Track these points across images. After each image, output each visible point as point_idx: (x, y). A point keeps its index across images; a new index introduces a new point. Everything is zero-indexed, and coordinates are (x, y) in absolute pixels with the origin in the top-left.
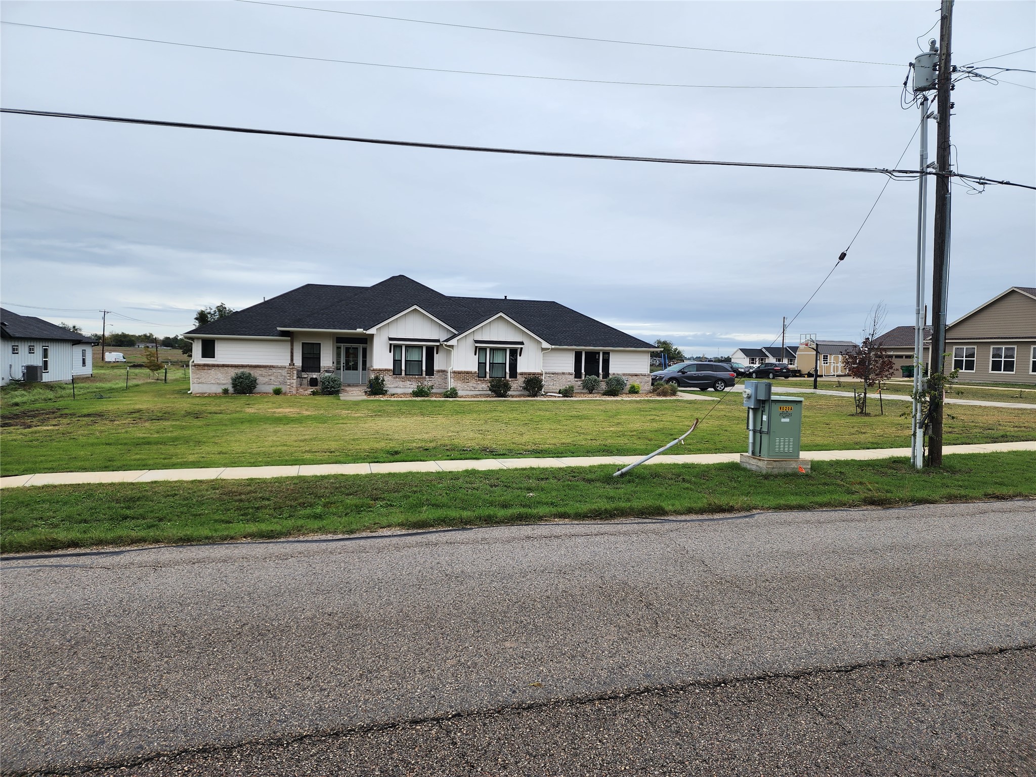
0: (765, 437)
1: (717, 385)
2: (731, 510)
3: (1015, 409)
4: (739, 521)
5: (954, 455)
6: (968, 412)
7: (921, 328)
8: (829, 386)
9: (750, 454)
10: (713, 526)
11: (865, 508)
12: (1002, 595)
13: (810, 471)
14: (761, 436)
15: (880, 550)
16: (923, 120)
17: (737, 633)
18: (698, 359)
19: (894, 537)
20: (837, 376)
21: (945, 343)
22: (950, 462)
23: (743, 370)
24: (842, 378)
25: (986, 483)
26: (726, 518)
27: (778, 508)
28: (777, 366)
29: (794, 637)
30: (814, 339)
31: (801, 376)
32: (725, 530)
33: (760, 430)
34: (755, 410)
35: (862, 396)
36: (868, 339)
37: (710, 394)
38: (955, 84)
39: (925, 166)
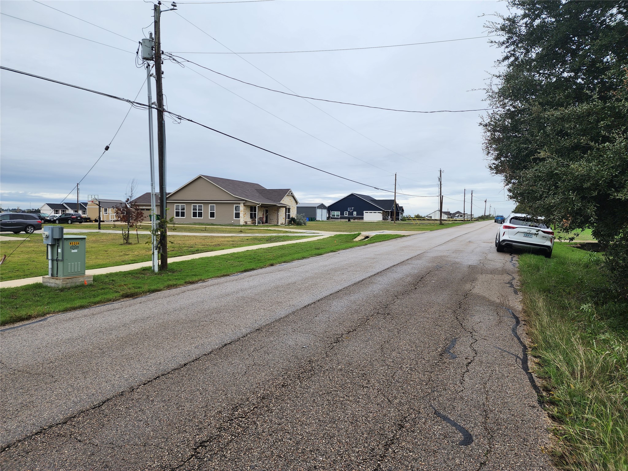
0: (60, 264)
1: (28, 229)
2: (29, 318)
3: (201, 236)
4: (34, 325)
5: (174, 262)
6: (182, 239)
7: (154, 194)
8: (108, 227)
9: (50, 276)
10: (13, 333)
11: (122, 300)
12: (188, 335)
13: (92, 282)
14: (57, 263)
15: (128, 324)
16: (148, 77)
17: (23, 406)
18: (14, 210)
19: (137, 315)
20: (114, 221)
21: (167, 202)
22: (171, 267)
23: (48, 218)
24: (116, 222)
25: (188, 276)
26: (24, 325)
27: (66, 310)
28: (73, 216)
29: (66, 395)
30: (97, 198)
31: (91, 221)
32: (22, 334)
33: (57, 259)
34: (52, 246)
35: (127, 232)
36: (128, 199)
37: (22, 236)
38: (164, 61)
39: (151, 103)
